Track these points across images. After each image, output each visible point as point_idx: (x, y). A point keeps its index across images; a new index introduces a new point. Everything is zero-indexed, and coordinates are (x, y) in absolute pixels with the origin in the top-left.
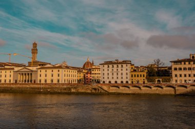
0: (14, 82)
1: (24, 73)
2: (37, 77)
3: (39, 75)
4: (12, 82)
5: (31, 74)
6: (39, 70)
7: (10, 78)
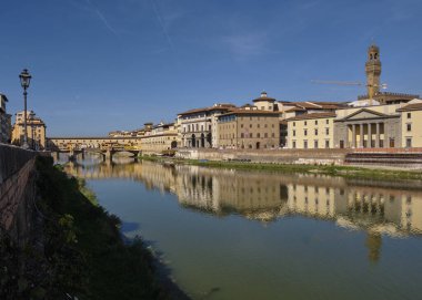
0: (338, 146)
1: (360, 122)
2: (399, 131)
3: (404, 127)
4: (331, 146)
5: (382, 125)
6: (404, 114)
7: (327, 137)
